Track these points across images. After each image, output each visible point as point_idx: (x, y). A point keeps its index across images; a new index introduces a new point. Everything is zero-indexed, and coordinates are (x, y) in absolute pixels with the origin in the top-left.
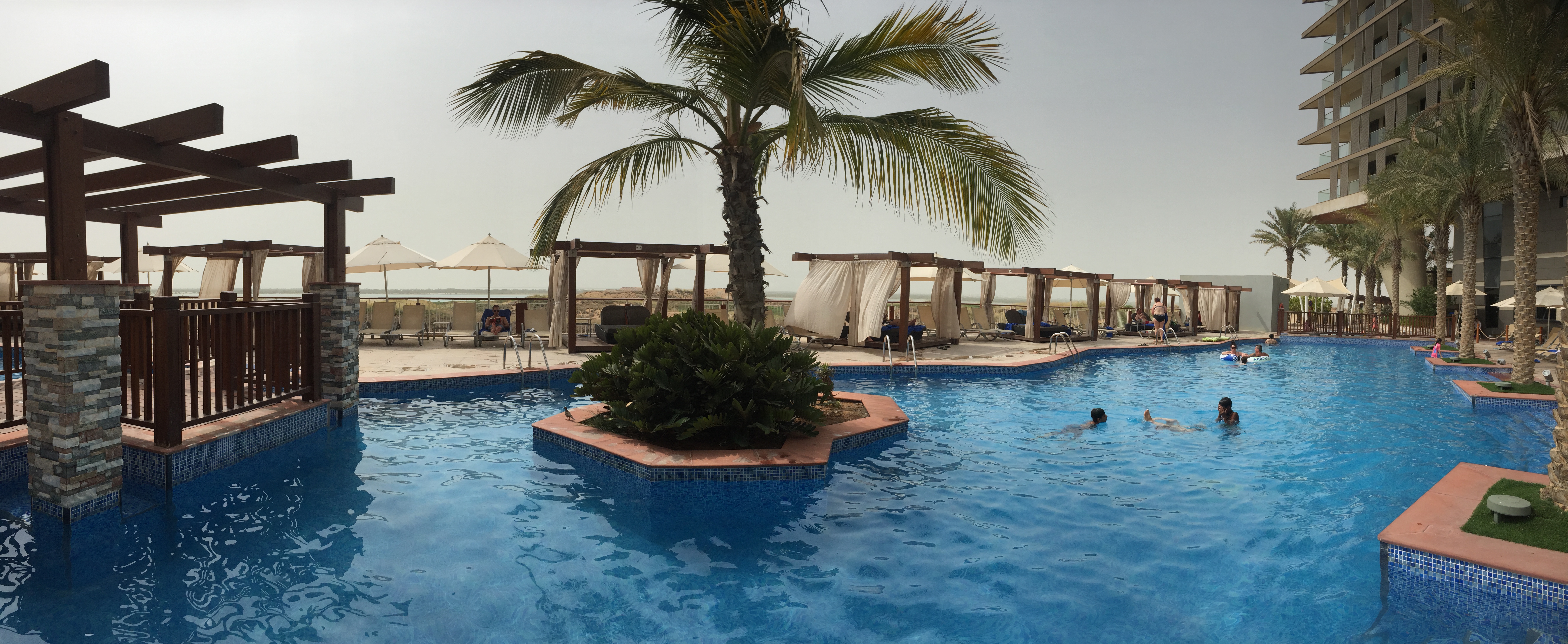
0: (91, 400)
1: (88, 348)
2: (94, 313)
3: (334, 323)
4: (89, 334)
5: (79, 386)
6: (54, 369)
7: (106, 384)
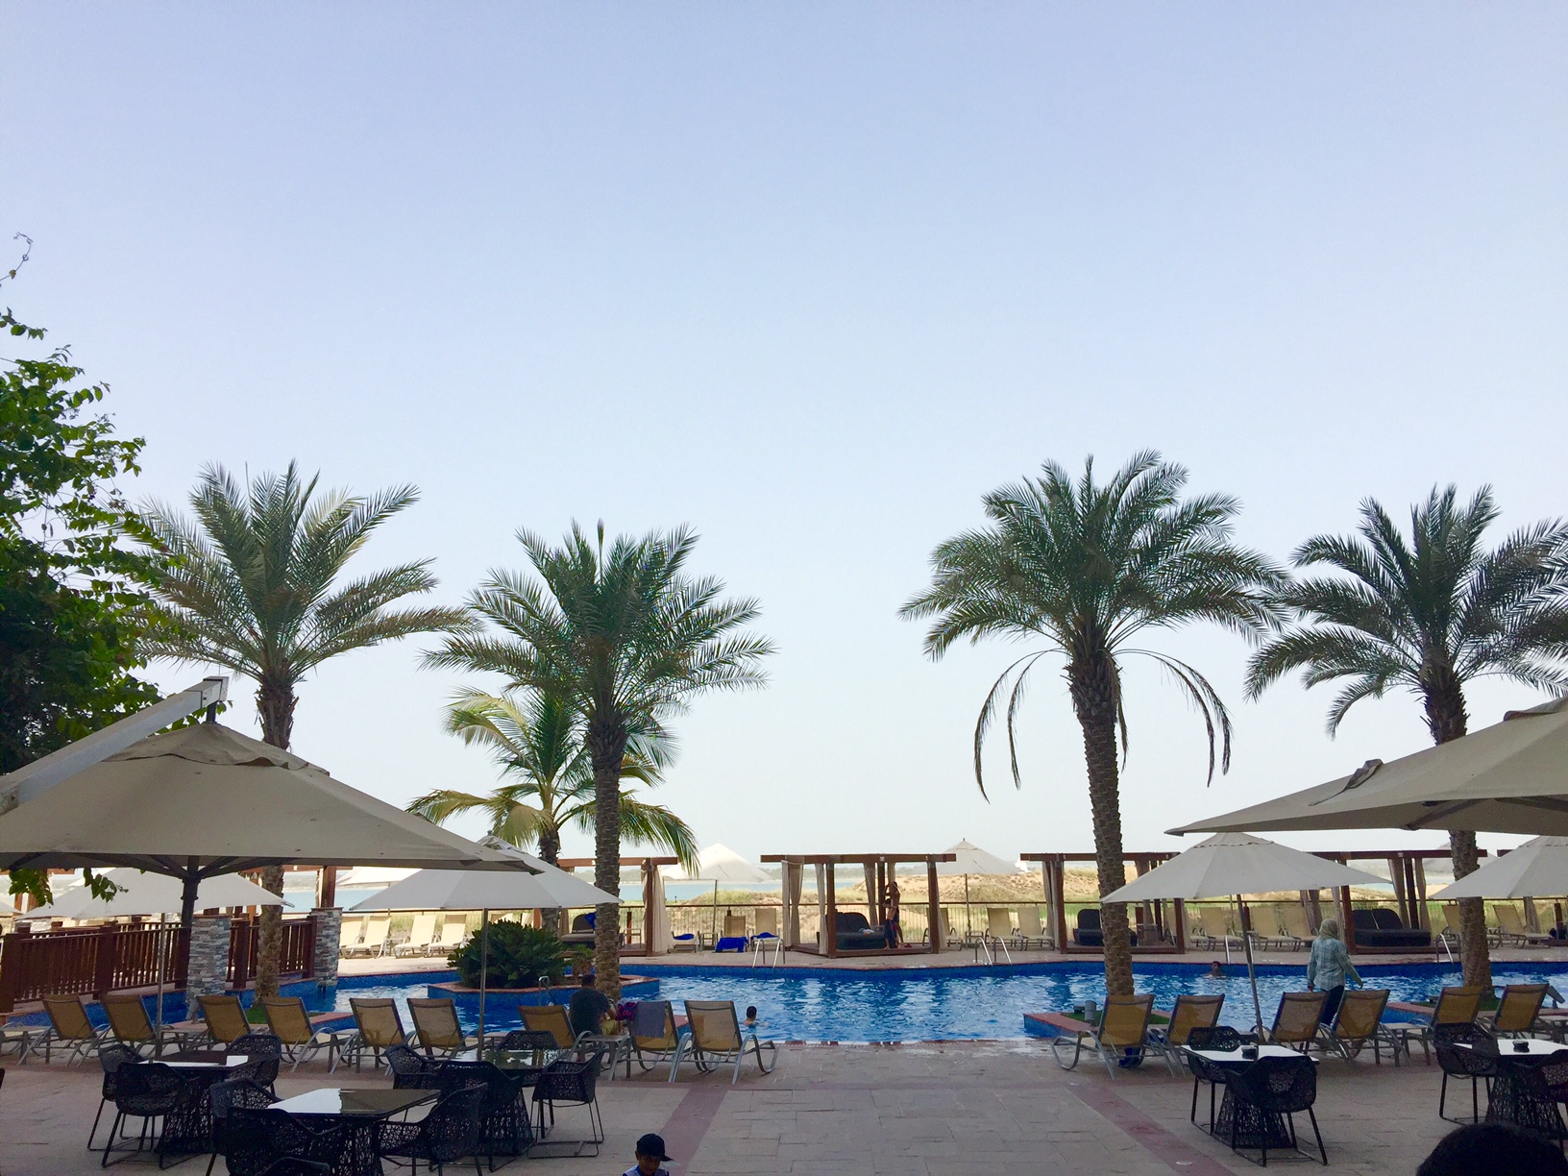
0: (218, 963)
1: (219, 942)
2: (222, 928)
3: (325, 932)
4: (220, 937)
5: (216, 957)
6: (207, 950)
7: (224, 957)
